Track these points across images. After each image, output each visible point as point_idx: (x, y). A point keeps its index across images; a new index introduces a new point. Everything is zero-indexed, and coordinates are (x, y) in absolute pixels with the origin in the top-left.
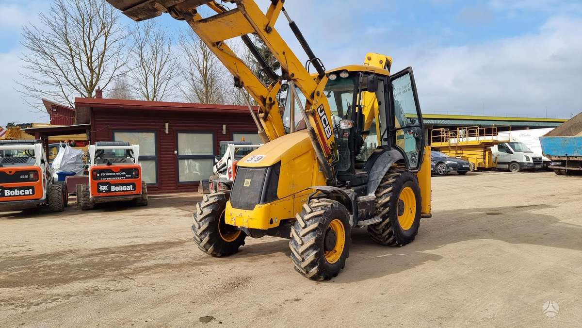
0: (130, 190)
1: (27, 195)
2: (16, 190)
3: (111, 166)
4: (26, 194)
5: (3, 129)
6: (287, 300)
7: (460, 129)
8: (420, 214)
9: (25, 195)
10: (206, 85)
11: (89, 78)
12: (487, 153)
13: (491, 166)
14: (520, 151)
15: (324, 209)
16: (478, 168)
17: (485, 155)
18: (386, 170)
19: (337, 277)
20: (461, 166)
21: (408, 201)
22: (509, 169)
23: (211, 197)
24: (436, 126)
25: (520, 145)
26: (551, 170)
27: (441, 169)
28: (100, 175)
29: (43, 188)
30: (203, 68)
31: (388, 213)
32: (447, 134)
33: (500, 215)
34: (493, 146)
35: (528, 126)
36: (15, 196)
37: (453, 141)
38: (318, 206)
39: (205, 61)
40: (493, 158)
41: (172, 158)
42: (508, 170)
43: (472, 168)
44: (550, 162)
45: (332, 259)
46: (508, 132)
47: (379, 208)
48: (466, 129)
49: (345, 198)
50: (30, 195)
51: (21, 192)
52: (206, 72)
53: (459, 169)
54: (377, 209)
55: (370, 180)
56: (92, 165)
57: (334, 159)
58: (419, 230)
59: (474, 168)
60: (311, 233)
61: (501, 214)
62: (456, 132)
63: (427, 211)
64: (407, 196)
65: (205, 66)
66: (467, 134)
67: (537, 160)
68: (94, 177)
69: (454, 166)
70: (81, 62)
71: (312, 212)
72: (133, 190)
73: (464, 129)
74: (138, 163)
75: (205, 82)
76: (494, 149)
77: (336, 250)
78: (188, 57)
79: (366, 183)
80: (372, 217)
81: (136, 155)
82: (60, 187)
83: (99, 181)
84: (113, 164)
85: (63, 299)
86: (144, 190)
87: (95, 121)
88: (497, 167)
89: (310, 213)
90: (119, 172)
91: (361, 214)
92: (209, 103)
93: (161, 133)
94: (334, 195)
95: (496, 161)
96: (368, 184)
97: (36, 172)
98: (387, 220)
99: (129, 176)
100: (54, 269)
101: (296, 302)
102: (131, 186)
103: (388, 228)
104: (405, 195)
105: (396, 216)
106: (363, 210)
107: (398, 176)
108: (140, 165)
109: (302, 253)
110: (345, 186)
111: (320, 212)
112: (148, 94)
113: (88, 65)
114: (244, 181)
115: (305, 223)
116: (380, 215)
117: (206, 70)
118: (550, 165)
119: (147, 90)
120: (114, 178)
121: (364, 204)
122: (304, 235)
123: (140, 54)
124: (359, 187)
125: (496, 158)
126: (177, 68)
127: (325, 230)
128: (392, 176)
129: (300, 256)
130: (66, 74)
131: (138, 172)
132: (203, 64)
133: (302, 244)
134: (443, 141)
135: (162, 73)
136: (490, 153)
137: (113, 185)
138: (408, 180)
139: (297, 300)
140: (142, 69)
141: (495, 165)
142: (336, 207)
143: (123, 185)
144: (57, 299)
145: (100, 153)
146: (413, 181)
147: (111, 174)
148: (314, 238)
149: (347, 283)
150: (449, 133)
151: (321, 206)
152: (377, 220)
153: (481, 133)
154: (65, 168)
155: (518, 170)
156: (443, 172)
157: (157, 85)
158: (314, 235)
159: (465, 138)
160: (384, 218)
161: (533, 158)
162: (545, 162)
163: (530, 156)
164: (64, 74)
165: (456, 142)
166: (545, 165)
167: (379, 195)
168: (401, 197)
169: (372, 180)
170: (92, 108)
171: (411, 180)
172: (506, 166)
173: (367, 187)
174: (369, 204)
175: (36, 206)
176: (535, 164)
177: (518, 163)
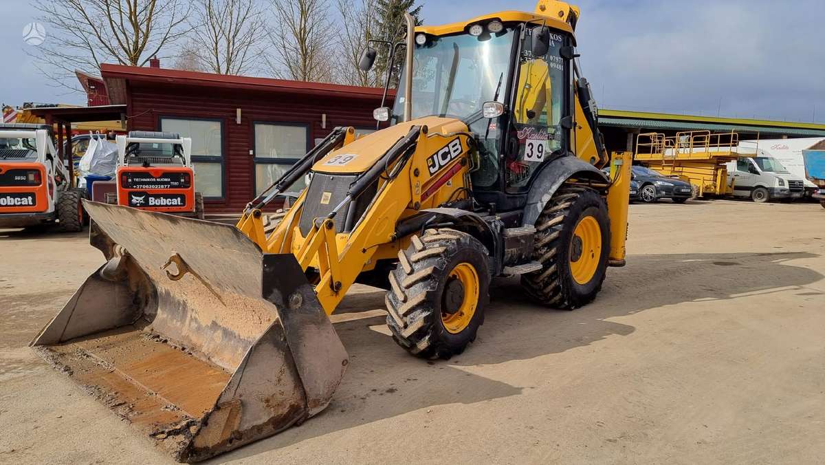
0: (178, 205)
1: (25, 205)
2: (8, 197)
3: (149, 168)
4: (23, 203)
5: (12, 111)
6: (375, 390)
7: (681, 135)
8: (607, 258)
9: (21, 205)
10: (305, 55)
11: (132, 39)
12: (720, 172)
13: (724, 191)
14: (770, 170)
15: (445, 246)
16: (704, 194)
17: (716, 175)
18: (555, 188)
19: (461, 355)
20: (678, 190)
21: (589, 238)
22: (751, 196)
23: (273, 219)
24: (645, 130)
25: (771, 162)
26: (816, 201)
27: (648, 193)
28: (133, 180)
29: (49, 196)
30: (301, 30)
31: (554, 256)
32: (660, 142)
33: (735, 266)
34: (730, 161)
35: (785, 134)
36: (7, 205)
37: (669, 153)
38: (435, 241)
39: (303, 19)
40: (729, 180)
41: (247, 162)
42: (750, 199)
43: (694, 194)
44: (816, 188)
45: (455, 326)
46: (756, 141)
47: (540, 249)
48: (689, 134)
49: (482, 229)
50: (29, 205)
51: (17, 201)
52: (304, 35)
53: (675, 194)
54: (536, 250)
55: (528, 202)
56: (121, 165)
57: (472, 166)
58: (603, 286)
59: (698, 193)
60: (421, 284)
61: (737, 264)
62: (674, 139)
63: (619, 256)
64: (588, 229)
65: (303, 26)
66: (692, 142)
67: (795, 186)
68: (124, 184)
69: (668, 190)
70: (121, 14)
71: (424, 249)
72: (180, 206)
73: (687, 134)
74: (189, 166)
75: (303, 51)
76: (732, 167)
77: (464, 311)
78: (277, 12)
79: (522, 208)
80: (527, 261)
81: (187, 153)
82: (75, 195)
83: (131, 190)
84: (151, 165)
85: (23, 369)
86: (199, 207)
87: (132, 101)
88: (735, 194)
89: (420, 251)
90: (160, 178)
91: (510, 255)
92: (307, 81)
93: (230, 123)
94: (466, 224)
95: (732, 184)
96: (526, 208)
97: (38, 172)
98: (552, 268)
99: (176, 183)
100: (32, 319)
101: (389, 394)
102: (179, 199)
103: (553, 281)
104: (585, 229)
105: (568, 262)
106: (513, 249)
107: (574, 199)
108: (193, 168)
109: (405, 315)
110: (487, 211)
111: (437, 249)
112: (219, 66)
113: (130, 18)
114: (322, 194)
115: (411, 266)
116: (542, 260)
117: (305, 32)
118: (814, 193)
119: (218, 61)
120: (153, 186)
121: (516, 240)
122: (408, 287)
123: (207, 4)
124: (511, 213)
125: (733, 180)
126: (262, 28)
127: (444, 280)
128: (565, 198)
129: (401, 319)
130: (98, 30)
131: (190, 179)
132: (301, 22)
133: (405, 301)
134: (654, 152)
135: (239, 36)
136: (724, 172)
137: (152, 196)
138: (590, 206)
139: (391, 391)
140: (211, 28)
141: (730, 191)
142: (466, 243)
143: (166, 196)
144: (15, 368)
145: (133, 148)
146: (598, 207)
147: (148, 180)
148: (424, 292)
149: (477, 365)
150: (664, 140)
151: (440, 240)
152: (536, 266)
153: (713, 141)
154: (98, 170)
155: (764, 200)
156: (651, 197)
157: (232, 54)
158: (426, 286)
159: (688, 149)
160: (547, 265)
161: (789, 182)
162: (807, 189)
163: (786, 178)
164: (96, 31)
165: (674, 154)
166: (807, 193)
167: (542, 228)
168: (578, 231)
169: (531, 202)
170: (127, 81)
171: (595, 205)
172: (747, 193)
173: (522, 215)
174: (523, 241)
175: (39, 222)
176: (791, 191)
177: (767, 189)
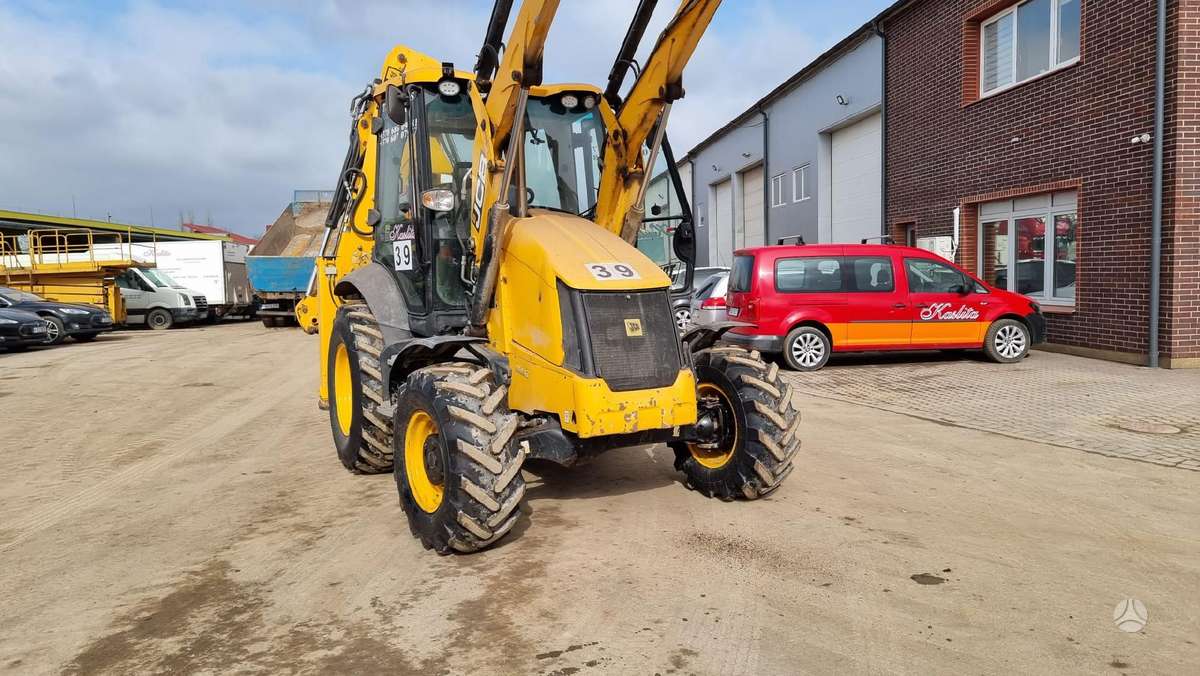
12: (111, 290)
13: (120, 320)
17: (106, 296)
22: (146, 322)
26: (259, 318)
42: (145, 326)
67: (201, 303)
69: (82, 320)
136: (118, 291)
141: (125, 317)
155: (168, 325)
163: (190, 294)
172: (140, 319)
176: (197, 310)
177: (168, 310)
